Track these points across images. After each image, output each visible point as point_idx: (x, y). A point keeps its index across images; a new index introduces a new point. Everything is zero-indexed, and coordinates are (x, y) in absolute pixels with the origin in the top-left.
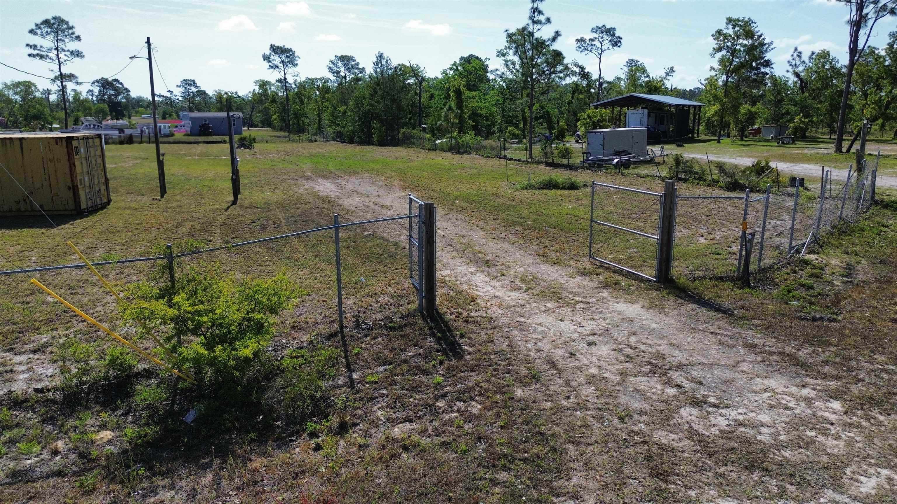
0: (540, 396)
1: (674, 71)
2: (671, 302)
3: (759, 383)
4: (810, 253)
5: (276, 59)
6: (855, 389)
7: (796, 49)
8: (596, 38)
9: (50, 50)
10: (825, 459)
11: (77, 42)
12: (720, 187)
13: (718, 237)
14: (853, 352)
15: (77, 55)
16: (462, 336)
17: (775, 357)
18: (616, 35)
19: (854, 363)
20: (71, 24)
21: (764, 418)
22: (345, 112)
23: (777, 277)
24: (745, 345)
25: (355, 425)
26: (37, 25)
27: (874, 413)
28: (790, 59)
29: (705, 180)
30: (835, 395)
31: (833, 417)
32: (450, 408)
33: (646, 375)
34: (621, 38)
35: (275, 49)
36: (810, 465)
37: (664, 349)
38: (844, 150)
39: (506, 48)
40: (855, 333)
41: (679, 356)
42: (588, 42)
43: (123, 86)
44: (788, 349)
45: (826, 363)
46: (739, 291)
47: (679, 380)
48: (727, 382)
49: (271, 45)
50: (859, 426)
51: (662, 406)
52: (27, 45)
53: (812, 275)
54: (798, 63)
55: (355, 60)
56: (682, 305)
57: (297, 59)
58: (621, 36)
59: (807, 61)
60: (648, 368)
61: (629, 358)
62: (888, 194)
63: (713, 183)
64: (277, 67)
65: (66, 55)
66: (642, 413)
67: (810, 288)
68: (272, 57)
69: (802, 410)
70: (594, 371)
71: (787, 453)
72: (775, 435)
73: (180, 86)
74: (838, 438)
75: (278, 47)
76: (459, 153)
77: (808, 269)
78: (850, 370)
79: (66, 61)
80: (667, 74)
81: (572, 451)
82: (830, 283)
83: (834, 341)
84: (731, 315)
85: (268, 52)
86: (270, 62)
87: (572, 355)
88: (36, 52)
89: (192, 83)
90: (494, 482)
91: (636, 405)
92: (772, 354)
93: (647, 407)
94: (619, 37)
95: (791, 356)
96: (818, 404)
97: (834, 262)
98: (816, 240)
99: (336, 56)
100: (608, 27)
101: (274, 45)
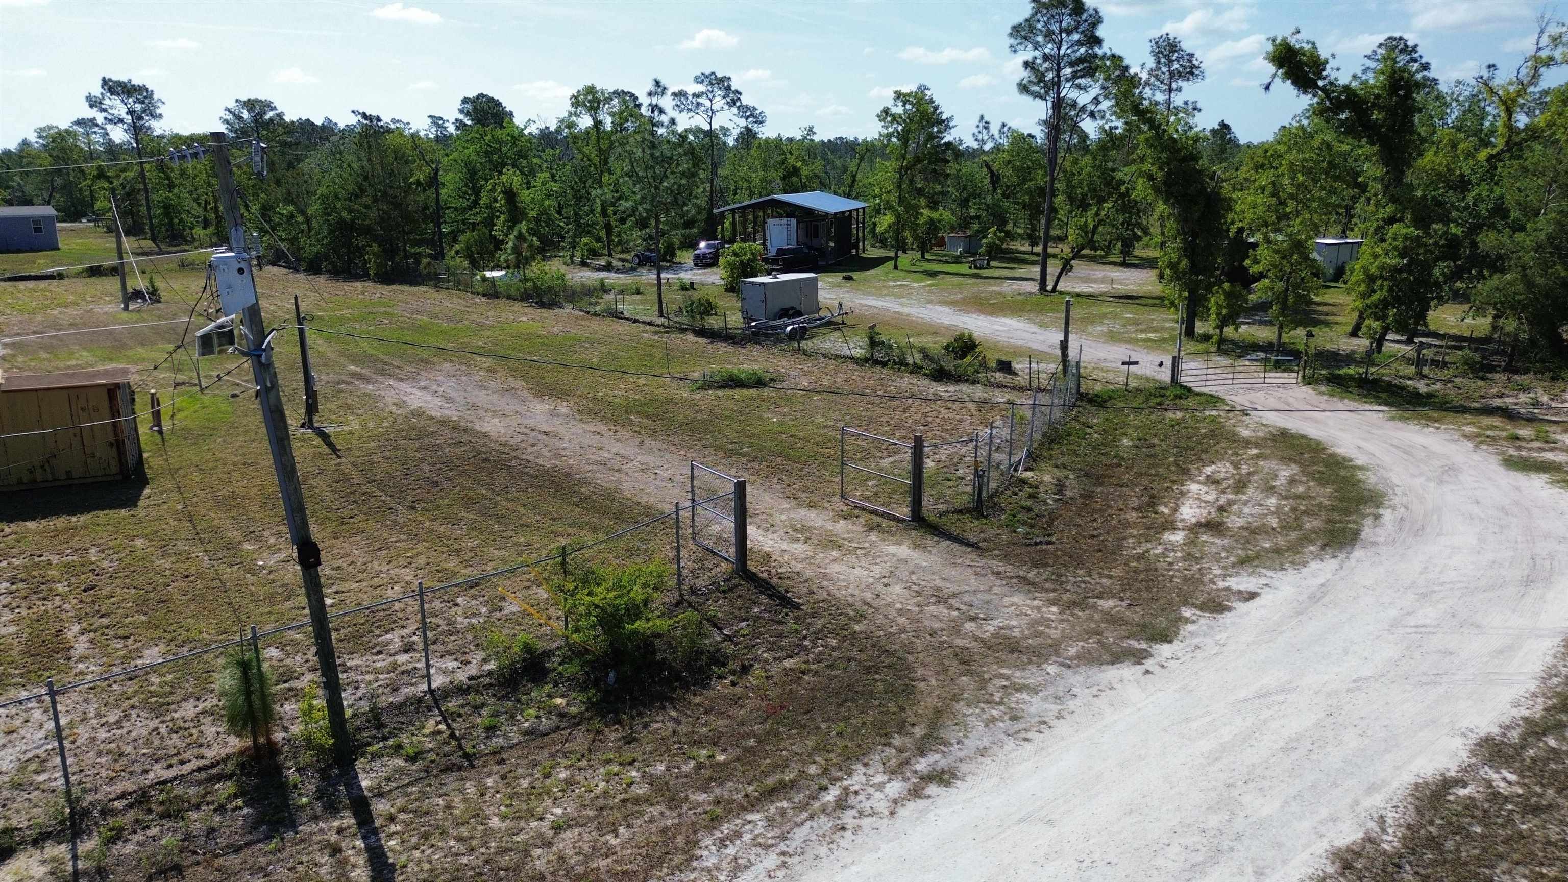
0: (873, 628)
2: (929, 540)
3: (1007, 600)
4: (1026, 470)
5: (117, 106)
6: (1065, 597)
7: (982, 118)
8: (703, 93)
10: (1050, 641)
12: (925, 374)
13: (943, 458)
14: (1063, 570)
16: (787, 592)
17: (1014, 580)
18: (733, 88)
19: (1063, 579)
21: (1014, 623)
22: (292, 216)
23: (1002, 501)
24: (993, 573)
25: (752, 666)
27: (1076, 611)
28: (976, 131)
29: (907, 365)
30: (1053, 603)
31: (1053, 617)
32: (815, 645)
33: (934, 604)
35: (115, 87)
36: (1042, 646)
37: (939, 583)
38: (1049, 288)
39: (570, 114)
40: (1065, 553)
41: (951, 588)
42: (690, 98)
44: (1021, 573)
45: (1046, 580)
46: (976, 523)
47: (957, 605)
48: (987, 602)
49: (104, 79)
50: (1068, 620)
51: (952, 624)
53: (1031, 496)
54: (986, 138)
55: (275, 108)
56: (938, 542)
57: (159, 104)
58: (740, 90)
59: (997, 136)
60: (933, 599)
61: (919, 594)
62: (1094, 377)
63: (916, 370)
64: (121, 121)
66: (942, 630)
67: (1029, 510)
68: (107, 102)
69: (1035, 615)
70: (898, 606)
71: (1030, 641)
72: (1022, 632)
74: (1056, 628)
75: (119, 84)
76: (542, 305)
77: (1027, 489)
78: (1062, 583)
81: (910, 658)
82: (1045, 502)
83: (1051, 562)
84: (978, 548)
85: (97, 90)
86: (105, 110)
87: (878, 595)
90: (876, 681)
91: (937, 625)
92: (1012, 578)
93: (944, 626)
94: (737, 92)
95: (1024, 578)
96: (1044, 610)
97: (1047, 478)
98: (1030, 455)
99: (237, 101)
100: (720, 75)
101: (110, 80)
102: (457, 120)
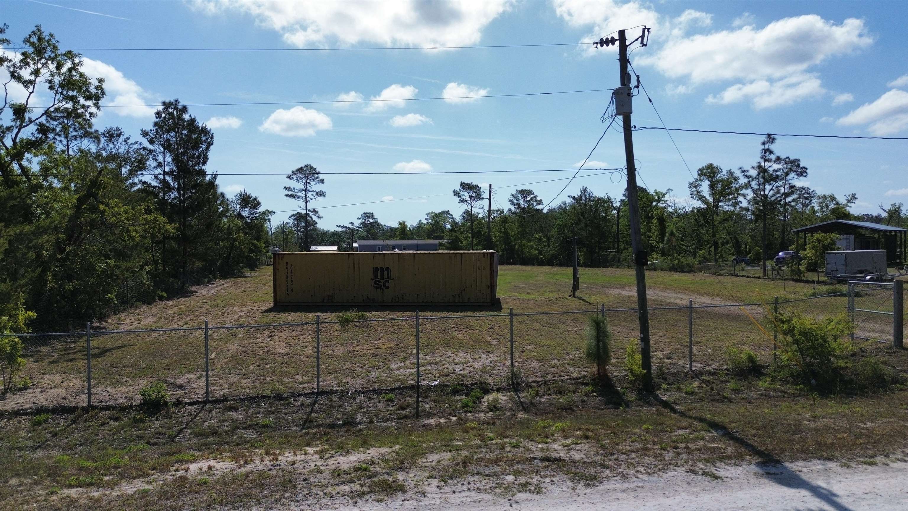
1: (856, 198)
5: (466, 195)
8: (780, 169)
9: (299, 191)
11: (321, 184)
15: (321, 195)
18: (801, 166)
20: (318, 170)
26: (293, 172)
34: (806, 169)
35: (465, 186)
43: (312, 219)
49: (461, 183)
52: (285, 188)
55: (533, 194)
57: (483, 193)
58: (806, 166)
64: (466, 201)
65: (313, 195)
68: (462, 193)
73: (360, 218)
75: (468, 184)
79: (311, 199)
80: (849, 201)
85: (458, 188)
86: (460, 197)
88: (290, 193)
89: (371, 215)
94: (804, 168)
99: (517, 190)
100: (792, 158)
101: (464, 183)
102: (621, 200)
